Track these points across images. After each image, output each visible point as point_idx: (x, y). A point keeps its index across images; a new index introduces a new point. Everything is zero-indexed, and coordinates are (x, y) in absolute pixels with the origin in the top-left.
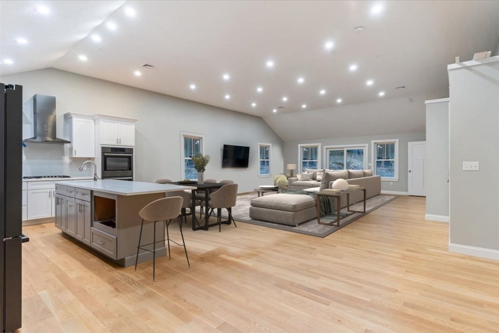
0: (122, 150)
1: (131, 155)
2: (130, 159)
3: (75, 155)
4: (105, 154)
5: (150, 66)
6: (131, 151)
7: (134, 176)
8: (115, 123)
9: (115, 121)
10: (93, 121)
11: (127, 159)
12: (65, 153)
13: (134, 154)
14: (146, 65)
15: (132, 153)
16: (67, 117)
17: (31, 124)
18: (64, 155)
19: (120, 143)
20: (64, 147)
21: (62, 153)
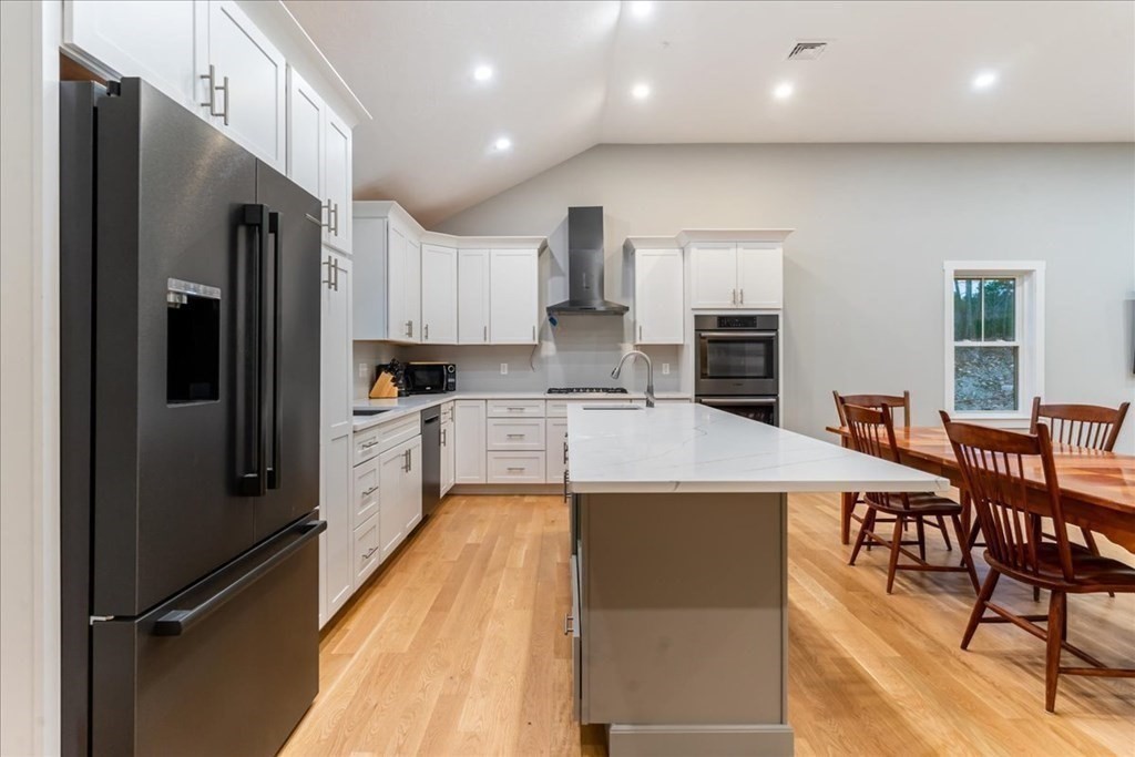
0: (747, 322)
1: (773, 334)
2: (770, 346)
3: (640, 338)
4: (703, 334)
5: (812, 46)
6: (771, 322)
7: (781, 395)
8: (728, 248)
9: (728, 244)
10: (678, 252)
11: (761, 347)
12: (626, 337)
13: (781, 331)
14: (799, 48)
15: (776, 330)
16: (628, 251)
17: (564, 275)
18: (622, 342)
19: (742, 302)
20: (622, 322)
21: (619, 337)
